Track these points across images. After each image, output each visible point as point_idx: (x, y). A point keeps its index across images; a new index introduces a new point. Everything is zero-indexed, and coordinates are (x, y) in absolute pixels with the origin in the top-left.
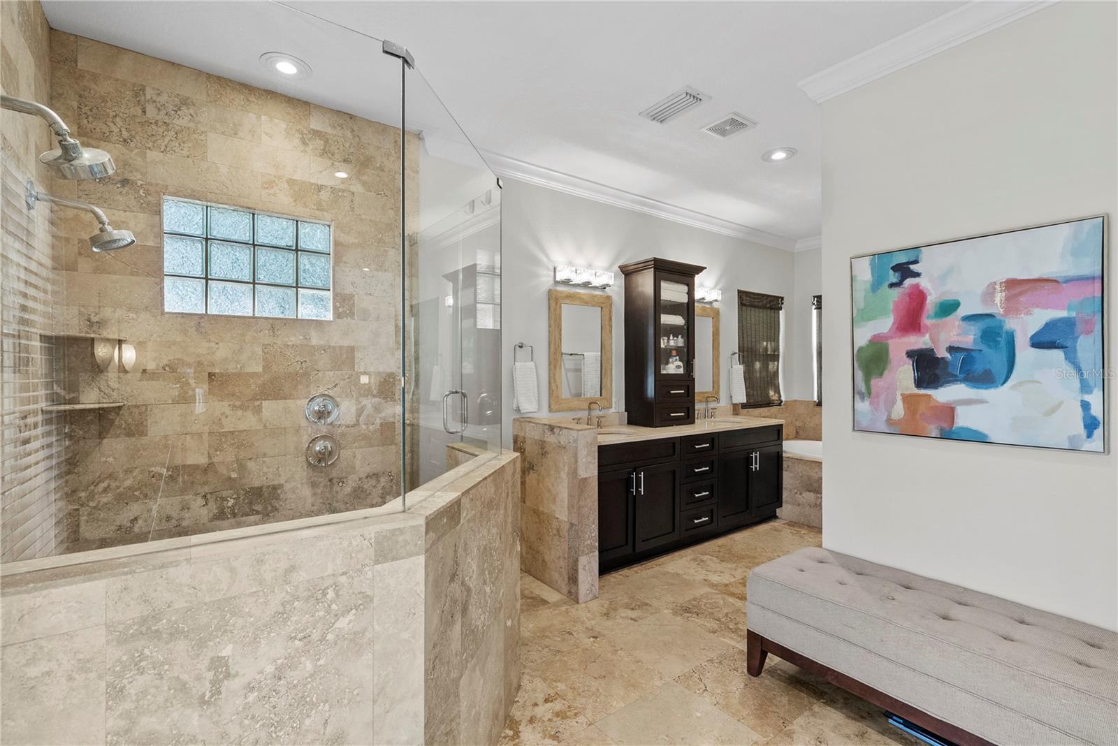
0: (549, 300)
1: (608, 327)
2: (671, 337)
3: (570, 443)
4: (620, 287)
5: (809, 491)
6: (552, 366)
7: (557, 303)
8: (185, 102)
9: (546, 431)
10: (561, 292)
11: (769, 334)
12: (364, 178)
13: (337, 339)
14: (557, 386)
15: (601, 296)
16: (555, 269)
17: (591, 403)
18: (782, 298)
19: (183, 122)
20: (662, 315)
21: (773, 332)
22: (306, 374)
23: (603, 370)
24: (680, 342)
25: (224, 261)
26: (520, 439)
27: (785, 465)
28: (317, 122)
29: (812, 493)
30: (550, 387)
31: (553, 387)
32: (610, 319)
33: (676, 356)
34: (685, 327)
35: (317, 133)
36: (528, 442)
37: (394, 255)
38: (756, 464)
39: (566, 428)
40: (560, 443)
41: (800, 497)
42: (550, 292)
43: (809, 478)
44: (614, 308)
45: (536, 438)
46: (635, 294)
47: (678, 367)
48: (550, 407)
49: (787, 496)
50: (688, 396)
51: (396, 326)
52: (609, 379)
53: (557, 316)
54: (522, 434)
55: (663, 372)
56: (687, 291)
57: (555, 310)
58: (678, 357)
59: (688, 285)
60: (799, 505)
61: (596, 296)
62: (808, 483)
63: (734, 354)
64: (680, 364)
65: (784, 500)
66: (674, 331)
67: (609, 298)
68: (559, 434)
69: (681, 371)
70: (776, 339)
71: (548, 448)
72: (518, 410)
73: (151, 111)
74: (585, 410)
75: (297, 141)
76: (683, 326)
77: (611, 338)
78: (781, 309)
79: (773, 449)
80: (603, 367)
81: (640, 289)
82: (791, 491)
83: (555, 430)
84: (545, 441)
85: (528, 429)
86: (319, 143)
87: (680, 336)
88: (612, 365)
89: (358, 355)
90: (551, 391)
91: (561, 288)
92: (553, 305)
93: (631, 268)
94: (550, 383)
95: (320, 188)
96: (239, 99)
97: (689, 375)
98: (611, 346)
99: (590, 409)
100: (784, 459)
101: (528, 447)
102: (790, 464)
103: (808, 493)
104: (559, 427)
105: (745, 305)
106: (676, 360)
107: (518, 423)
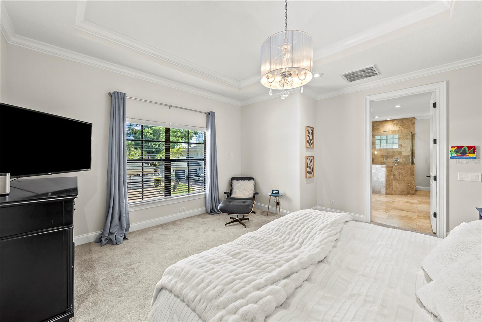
8: (378, 125)
12: (404, 127)
13: (399, 150)
19: (378, 127)
22: (394, 155)
25: (383, 142)
28: (395, 122)
35: (396, 123)
37: (410, 137)
51: (410, 148)
73: (374, 127)
75: (392, 125)
86: (396, 124)
89: (402, 153)
95: (396, 130)
96: (384, 122)
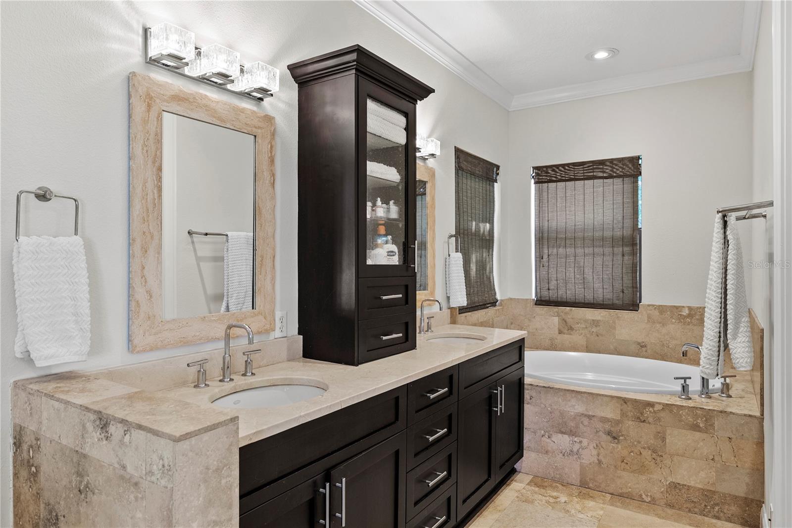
0: (130, 97)
1: (266, 174)
2: (379, 202)
3: (151, 473)
4: (290, 105)
5: (562, 433)
6: (137, 248)
7: (149, 106)
9: (90, 427)
10: (160, 85)
11: (485, 214)
14: (150, 294)
15: (253, 112)
16: (146, 31)
17: (230, 327)
18: (498, 167)
20: (368, 162)
21: (488, 210)
23: (258, 259)
24: (394, 211)
26: (28, 439)
27: (527, 395)
29: (566, 436)
30: (130, 297)
31: (140, 293)
32: (272, 161)
33: (386, 235)
34: (401, 187)
36: (46, 447)
38: (501, 405)
39: (140, 427)
40: (124, 467)
41: (548, 440)
42: (130, 79)
43: (562, 414)
44: (278, 141)
45: (64, 442)
46: (317, 119)
47: (391, 253)
48: (130, 340)
49: (530, 440)
50: (407, 303)
52: (269, 277)
53: (152, 137)
54: (33, 427)
55: (369, 262)
56: (404, 125)
57: (145, 122)
58: (390, 237)
59: (406, 115)
60: (547, 452)
61: (243, 110)
62: (561, 421)
63: (451, 236)
64: (394, 248)
65: (525, 447)
66: (386, 192)
67: (269, 119)
68: (121, 442)
69: (395, 260)
70: (491, 222)
71: (92, 478)
72: (28, 359)
74: (217, 339)
76: (398, 184)
77: (273, 198)
78: (496, 181)
79: (514, 376)
80: (258, 253)
81: (328, 109)
82: (535, 432)
83: (112, 429)
84: (85, 456)
85: (45, 415)
87: (391, 202)
88: (274, 250)
90: (133, 304)
91: (161, 77)
92: (139, 109)
93: (311, 68)
94: (130, 287)
97: (408, 267)
98: (274, 211)
99: (228, 338)
100: (525, 386)
101: (47, 462)
102: (534, 394)
103: (560, 435)
104: (123, 421)
105: (463, 170)
106: (387, 242)
107: (23, 395)
